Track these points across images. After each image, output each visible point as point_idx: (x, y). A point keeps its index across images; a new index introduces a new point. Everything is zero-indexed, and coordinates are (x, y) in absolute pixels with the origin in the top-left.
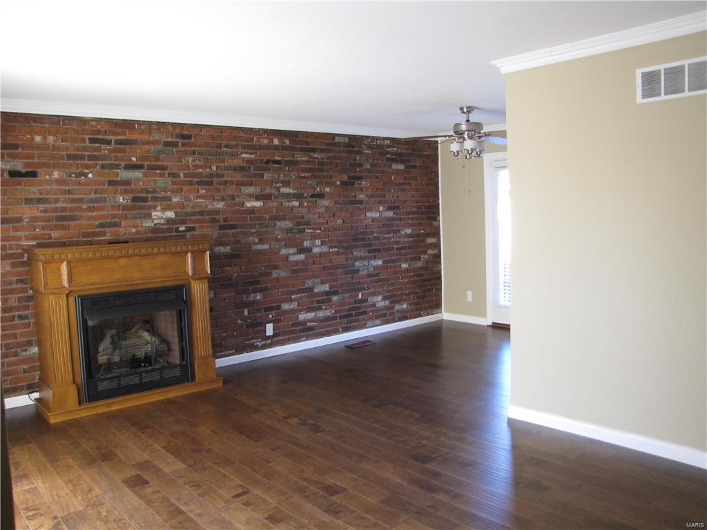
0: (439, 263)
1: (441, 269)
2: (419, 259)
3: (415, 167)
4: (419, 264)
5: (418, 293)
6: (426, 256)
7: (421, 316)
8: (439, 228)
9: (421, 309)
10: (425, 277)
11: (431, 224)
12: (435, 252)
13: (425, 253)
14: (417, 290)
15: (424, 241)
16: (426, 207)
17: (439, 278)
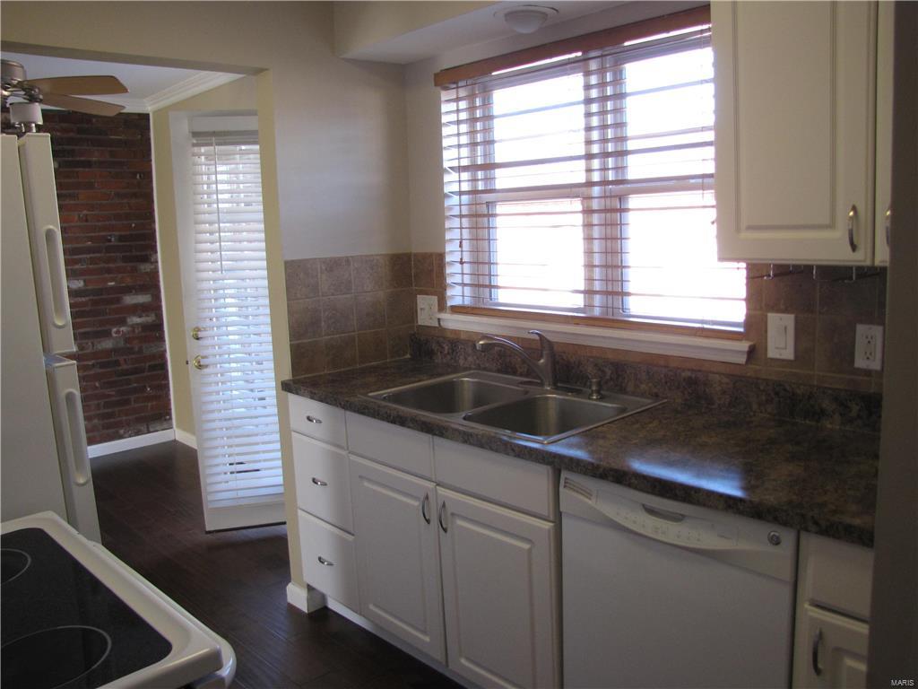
0: (162, 339)
1: (165, 351)
2: (107, 334)
3: (88, 164)
4: (107, 344)
5: (109, 396)
6: (123, 329)
7: (121, 437)
8: (158, 276)
9: (119, 425)
10: (125, 367)
11: (134, 270)
12: (149, 319)
13: (122, 322)
14: (107, 392)
15: (118, 300)
16: (121, 238)
17: (163, 366)
